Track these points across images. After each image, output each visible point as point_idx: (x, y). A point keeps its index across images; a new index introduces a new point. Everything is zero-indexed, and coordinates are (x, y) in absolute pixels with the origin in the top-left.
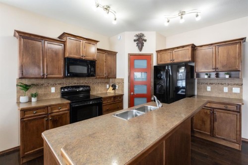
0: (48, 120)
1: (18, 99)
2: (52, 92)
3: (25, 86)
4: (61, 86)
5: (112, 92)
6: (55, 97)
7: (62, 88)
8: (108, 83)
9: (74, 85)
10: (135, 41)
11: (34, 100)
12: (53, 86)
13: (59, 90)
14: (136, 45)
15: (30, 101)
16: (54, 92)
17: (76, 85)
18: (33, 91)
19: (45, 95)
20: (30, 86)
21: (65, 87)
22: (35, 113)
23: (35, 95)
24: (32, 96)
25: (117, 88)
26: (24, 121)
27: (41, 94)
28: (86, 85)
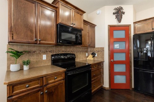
0: (43, 94)
1: (9, 67)
2: (44, 59)
3: (16, 53)
4: (51, 54)
5: (92, 59)
6: (46, 65)
7: (52, 56)
8: (87, 52)
9: (62, 53)
10: (114, 14)
11: (26, 68)
12: (44, 53)
13: (50, 58)
14: (115, 17)
15: (22, 69)
16: (46, 59)
17: (64, 53)
18: (25, 58)
19: (37, 62)
20: (21, 53)
21: (55, 55)
22: (28, 87)
23: (28, 63)
24: (24, 63)
25: (96, 55)
26: (13, 100)
27: (33, 62)
28: (71, 53)
